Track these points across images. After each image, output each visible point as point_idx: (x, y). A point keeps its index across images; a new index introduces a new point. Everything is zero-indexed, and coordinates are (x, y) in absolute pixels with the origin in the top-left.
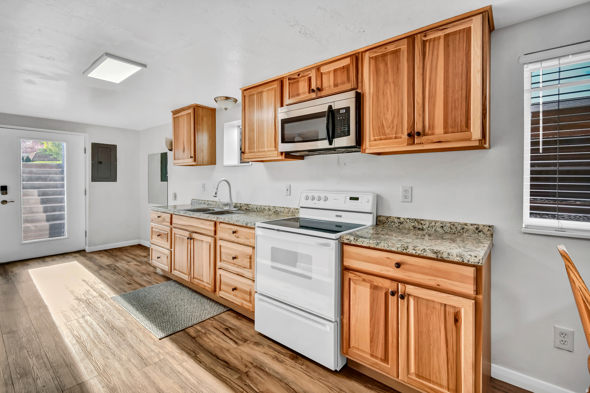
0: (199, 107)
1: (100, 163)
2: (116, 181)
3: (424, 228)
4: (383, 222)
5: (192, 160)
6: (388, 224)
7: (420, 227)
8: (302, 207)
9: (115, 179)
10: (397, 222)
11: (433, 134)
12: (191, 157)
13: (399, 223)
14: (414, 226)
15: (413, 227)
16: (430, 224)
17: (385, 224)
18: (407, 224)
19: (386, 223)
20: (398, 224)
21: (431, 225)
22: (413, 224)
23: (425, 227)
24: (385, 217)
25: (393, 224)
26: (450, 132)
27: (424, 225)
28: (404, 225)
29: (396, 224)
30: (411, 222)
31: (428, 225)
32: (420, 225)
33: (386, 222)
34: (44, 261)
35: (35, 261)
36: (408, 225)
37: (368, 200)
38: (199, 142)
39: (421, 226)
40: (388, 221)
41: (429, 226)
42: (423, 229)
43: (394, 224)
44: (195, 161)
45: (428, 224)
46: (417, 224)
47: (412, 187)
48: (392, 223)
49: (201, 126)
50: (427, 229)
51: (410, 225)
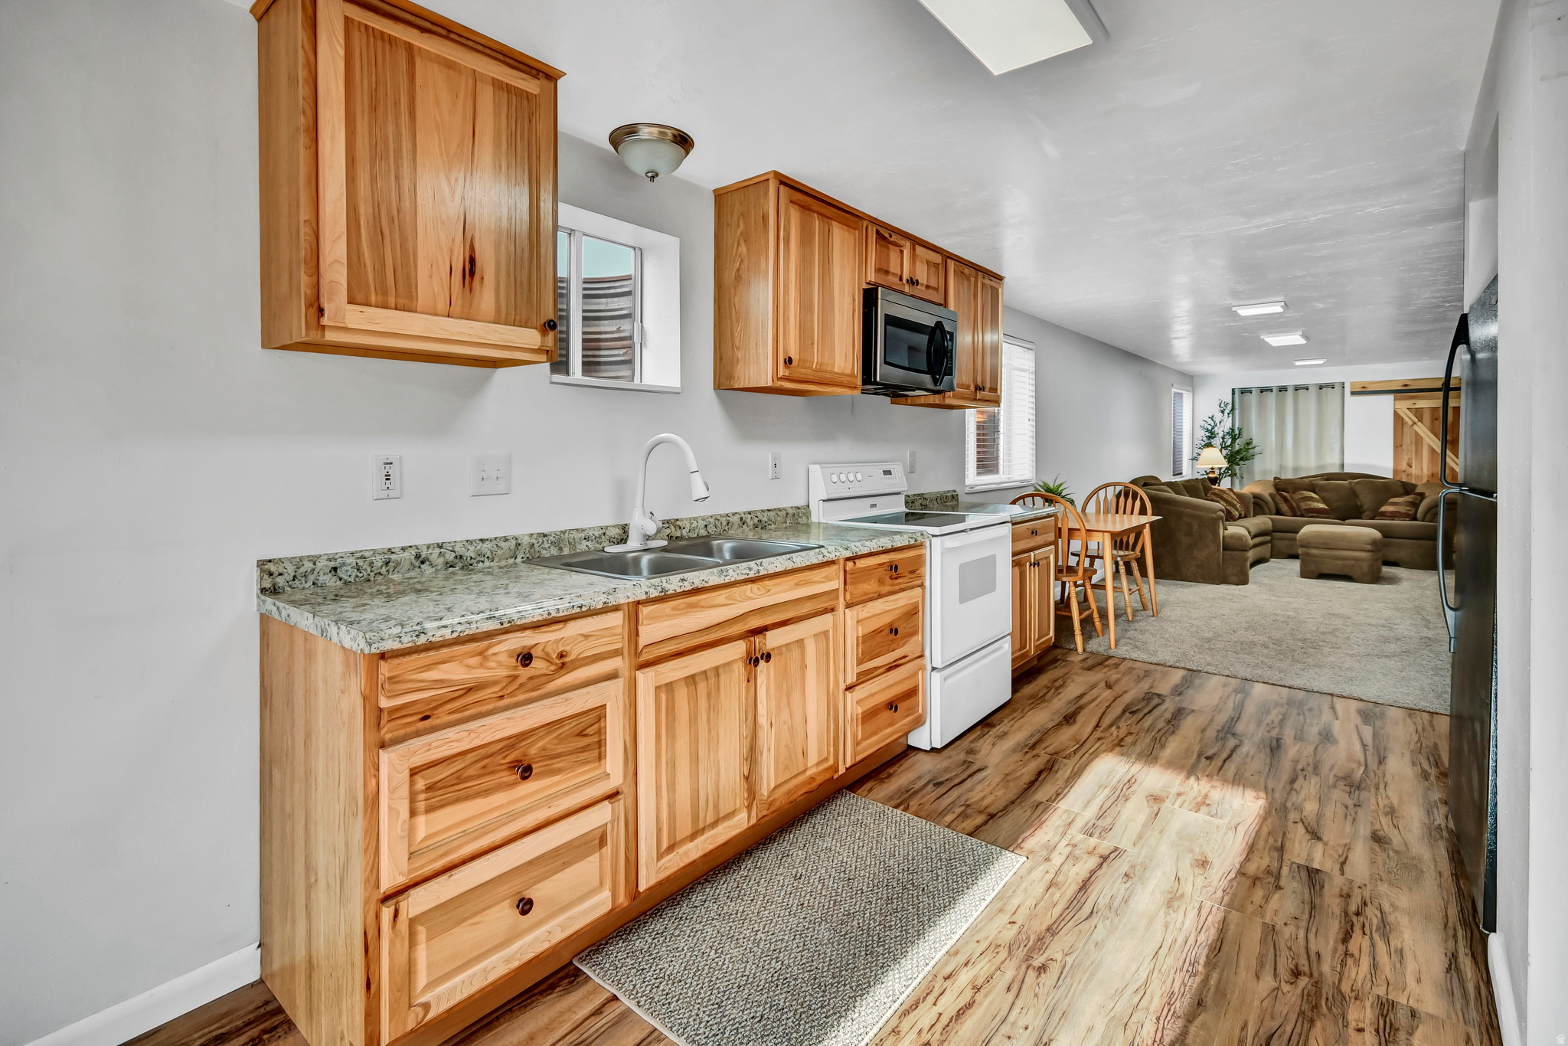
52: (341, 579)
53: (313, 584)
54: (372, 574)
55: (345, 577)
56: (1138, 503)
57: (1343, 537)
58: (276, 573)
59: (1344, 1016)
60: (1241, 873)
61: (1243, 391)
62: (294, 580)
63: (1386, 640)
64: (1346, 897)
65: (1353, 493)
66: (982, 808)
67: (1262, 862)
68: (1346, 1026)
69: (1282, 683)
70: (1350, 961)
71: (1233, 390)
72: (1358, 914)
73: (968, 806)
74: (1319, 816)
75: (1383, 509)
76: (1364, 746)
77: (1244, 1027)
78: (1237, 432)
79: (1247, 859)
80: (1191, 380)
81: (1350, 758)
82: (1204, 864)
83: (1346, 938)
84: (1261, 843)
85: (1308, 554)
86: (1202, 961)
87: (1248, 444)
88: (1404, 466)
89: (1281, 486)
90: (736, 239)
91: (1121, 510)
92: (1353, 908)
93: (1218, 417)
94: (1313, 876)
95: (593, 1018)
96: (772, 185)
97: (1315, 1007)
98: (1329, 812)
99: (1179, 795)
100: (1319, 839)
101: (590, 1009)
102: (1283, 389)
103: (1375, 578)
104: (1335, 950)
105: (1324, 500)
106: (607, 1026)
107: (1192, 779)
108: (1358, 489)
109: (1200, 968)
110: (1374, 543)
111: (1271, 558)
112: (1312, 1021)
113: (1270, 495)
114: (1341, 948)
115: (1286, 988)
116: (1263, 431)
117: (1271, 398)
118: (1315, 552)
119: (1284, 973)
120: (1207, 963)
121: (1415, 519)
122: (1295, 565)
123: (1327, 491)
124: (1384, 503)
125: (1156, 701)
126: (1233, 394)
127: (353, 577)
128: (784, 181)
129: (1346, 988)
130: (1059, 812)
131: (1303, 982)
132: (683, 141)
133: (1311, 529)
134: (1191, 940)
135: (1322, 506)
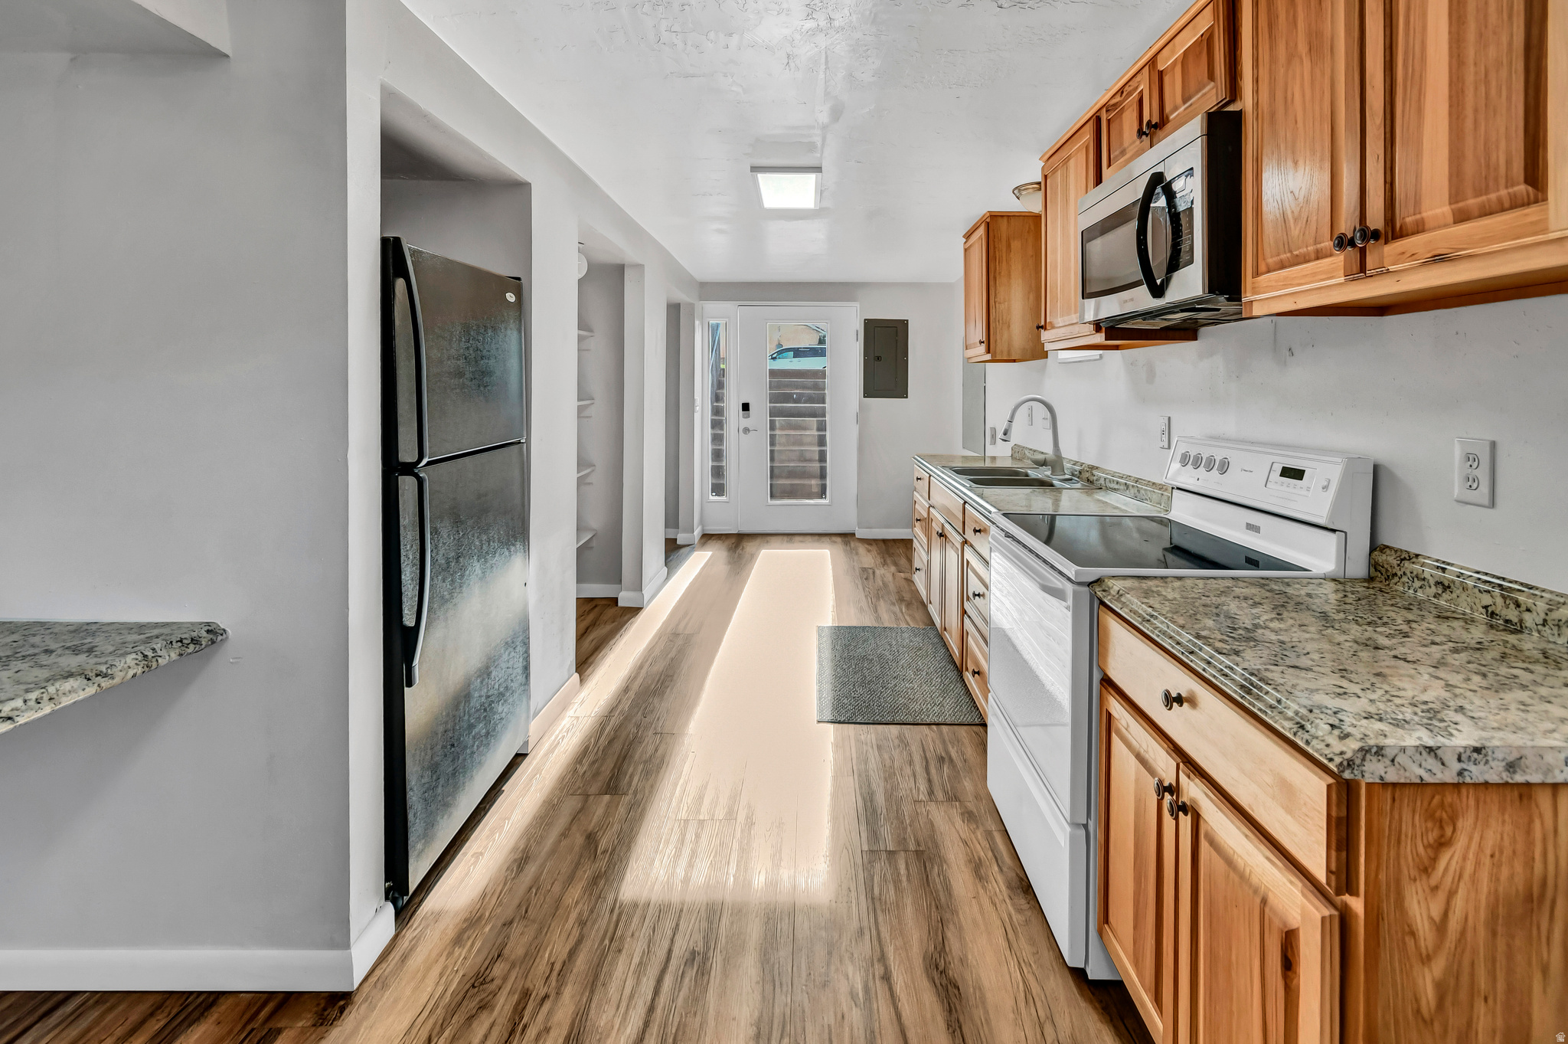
0: (1000, 218)
1: (878, 358)
2: (907, 397)
3: (1528, 625)
4: (1387, 570)
5: (982, 348)
6: (1404, 584)
7: (1512, 614)
8: (1178, 489)
9: (903, 394)
10: (1432, 582)
11: (1420, 228)
12: (981, 342)
13: (1438, 583)
14: (1490, 609)
15: (1487, 611)
16: (1551, 610)
17: (1394, 581)
18: (1464, 596)
19: (1396, 579)
20: (1433, 590)
21: (1555, 615)
22: (1486, 600)
23: (1529, 619)
24: (1399, 553)
25: (1417, 584)
26: (1476, 213)
27: (1528, 610)
28: (1454, 595)
29: (1427, 588)
30: (1480, 591)
31: (1543, 616)
32: (1512, 606)
33: (1396, 574)
34: (790, 541)
35: (780, 538)
36: (1469, 599)
37: (1326, 483)
38: (1000, 303)
39: (1516, 613)
40: (1403, 570)
41: (1545, 621)
42: (1521, 627)
43: (1421, 587)
44: (988, 351)
45: (1541, 606)
46: (1499, 601)
47: (1493, 445)
48: (1415, 579)
49: (1004, 263)
50: (1539, 632)
51: (1477, 601)
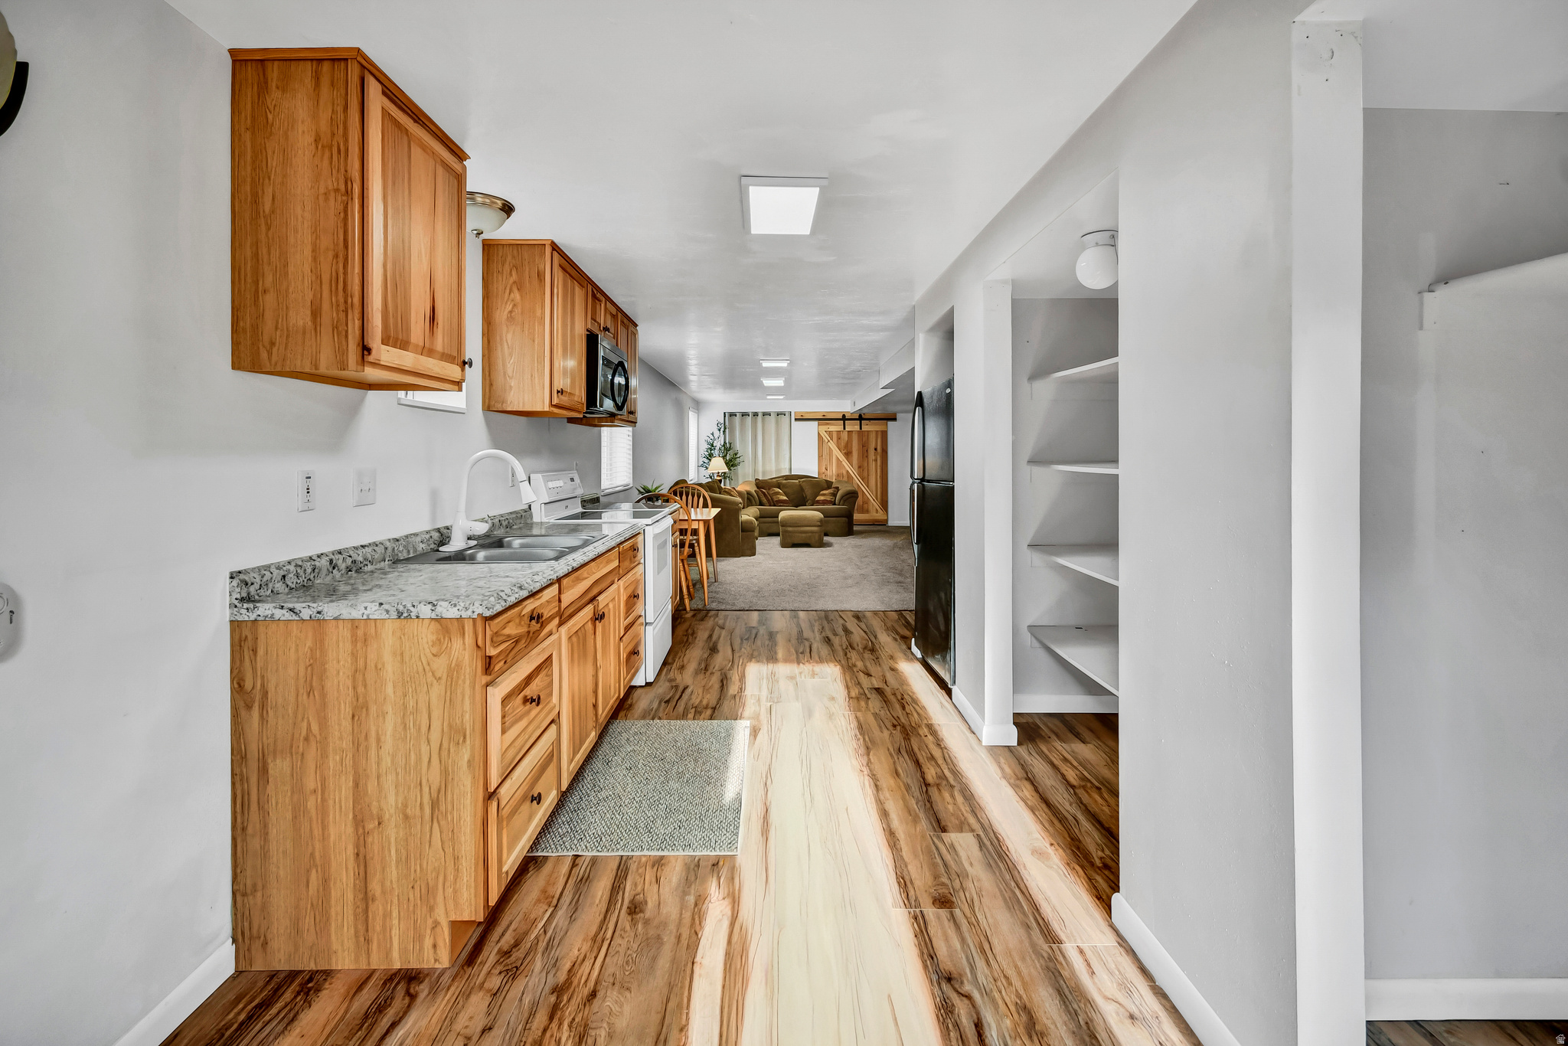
52: (287, 586)
53: (272, 591)
54: (306, 580)
55: (290, 584)
56: (701, 499)
57: (804, 518)
58: (250, 584)
59: (919, 734)
60: (850, 698)
61: (732, 415)
62: (260, 589)
63: (846, 578)
64: (894, 694)
65: (801, 489)
66: (705, 706)
67: (855, 692)
68: (921, 736)
69: (811, 609)
70: (910, 716)
71: (725, 413)
72: (902, 699)
73: (696, 707)
74: (866, 667)
75: (818, 498)
76: (865, 632)
77: (888, 749)
78: (728, 445)
79: (849, 692)
80: (698, 405)
81: (862, 638)
82: (833, 699)
83: (904, 708)
84: (850, 684)
85: (785, 532)
86: (858, 734)
87: (736, 454)
88: (824, 470)
89: (760, 484)
90: (509, 286)
91: (690, 505)
92: (899, 698)
93: (717, 434)
94: (879, 691)
95: (574, 869)
96: (548, 250)
97: (908, 734)
98: (868, 664)
99: (801, 673)
100: (871, 676)
101: (567, 866)
102: (756, 414)
103: (821, 545)
104: (902, 713)
105: (786, 494)
106: (589, 867)
107: (801, 664)
108: (804, 485)
109: (859, 736)
110: (821, 521)
111: (759, 536)
112: (909, 739)
113: (755, 491)
114: (904, 712)
115: (894, 732)
116: (743, 447)
117: (749, 419)
118: (790, 529)
119: (891, 728)
120: (861, 734)
121: (835, 504)
122: (776, 540)
123: (787, 487)
124: (818, 494)
125: (754, 632)
126: (725, 416)
127: (295, 583)
128: (555, 247)
129: (914, 725)
130: (748, 697)
131: (898, 728)
132: (508, 209)
133: (785, 514)
134: (849, 729)
135: (785, 498)
